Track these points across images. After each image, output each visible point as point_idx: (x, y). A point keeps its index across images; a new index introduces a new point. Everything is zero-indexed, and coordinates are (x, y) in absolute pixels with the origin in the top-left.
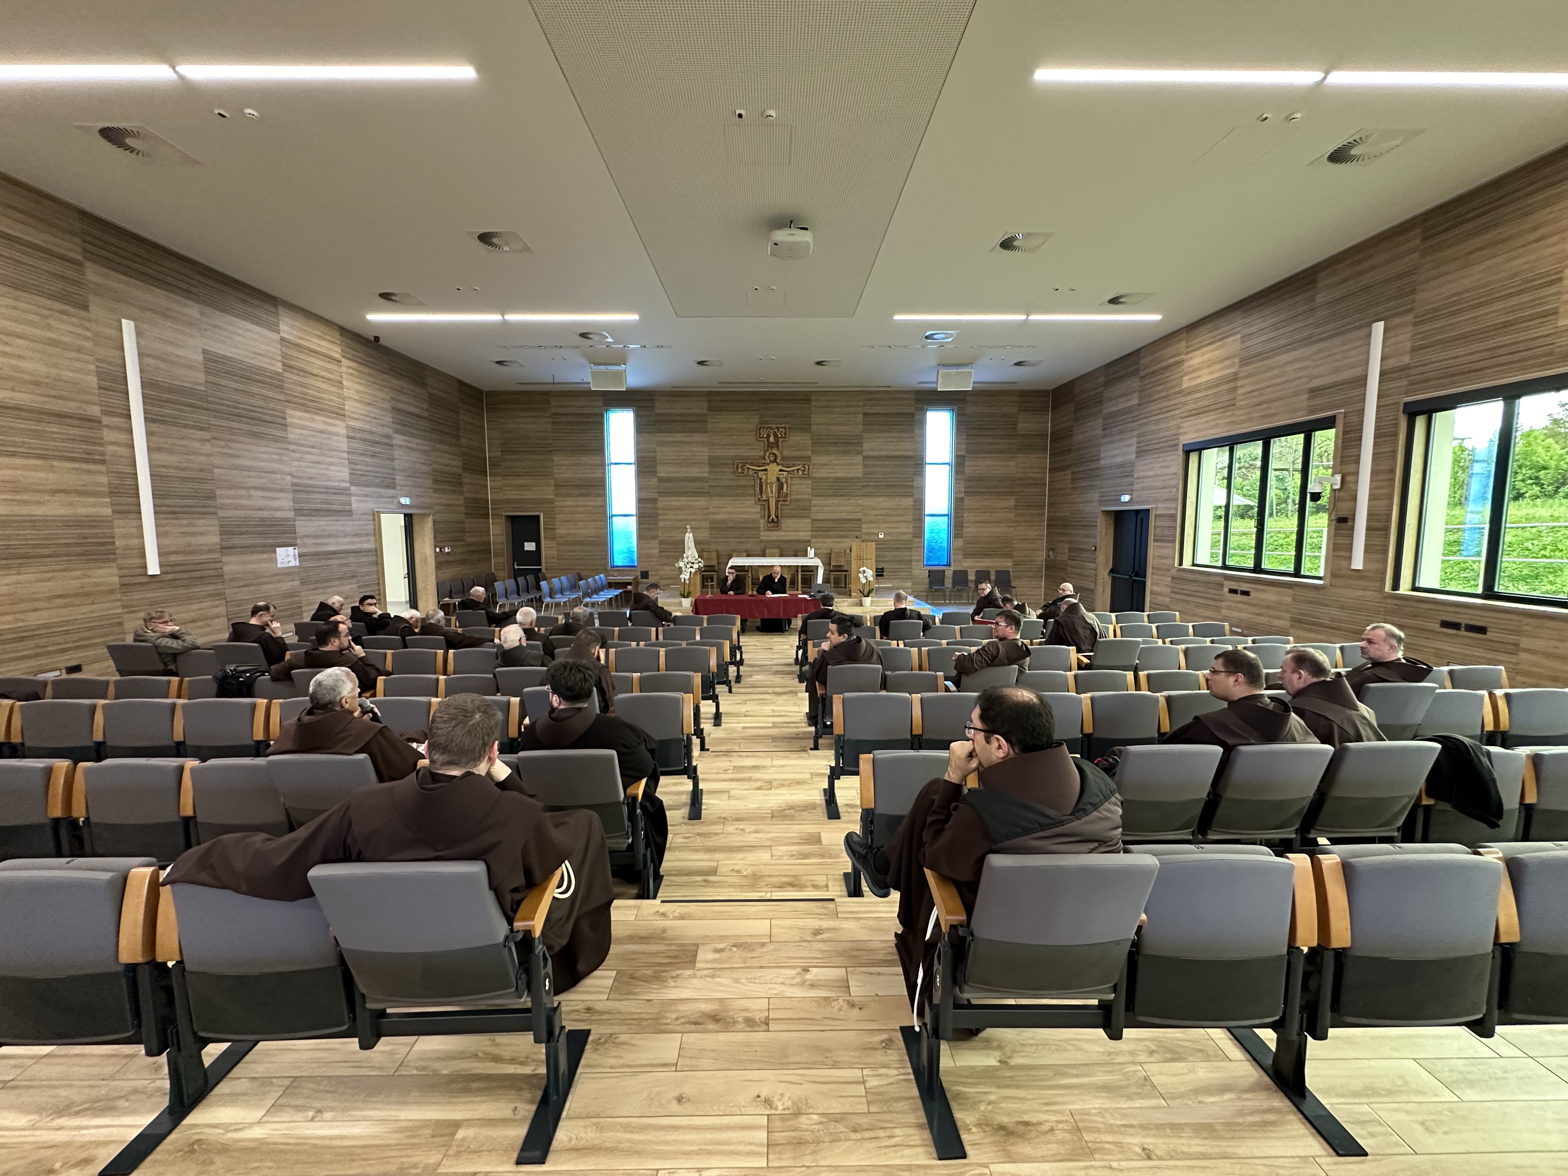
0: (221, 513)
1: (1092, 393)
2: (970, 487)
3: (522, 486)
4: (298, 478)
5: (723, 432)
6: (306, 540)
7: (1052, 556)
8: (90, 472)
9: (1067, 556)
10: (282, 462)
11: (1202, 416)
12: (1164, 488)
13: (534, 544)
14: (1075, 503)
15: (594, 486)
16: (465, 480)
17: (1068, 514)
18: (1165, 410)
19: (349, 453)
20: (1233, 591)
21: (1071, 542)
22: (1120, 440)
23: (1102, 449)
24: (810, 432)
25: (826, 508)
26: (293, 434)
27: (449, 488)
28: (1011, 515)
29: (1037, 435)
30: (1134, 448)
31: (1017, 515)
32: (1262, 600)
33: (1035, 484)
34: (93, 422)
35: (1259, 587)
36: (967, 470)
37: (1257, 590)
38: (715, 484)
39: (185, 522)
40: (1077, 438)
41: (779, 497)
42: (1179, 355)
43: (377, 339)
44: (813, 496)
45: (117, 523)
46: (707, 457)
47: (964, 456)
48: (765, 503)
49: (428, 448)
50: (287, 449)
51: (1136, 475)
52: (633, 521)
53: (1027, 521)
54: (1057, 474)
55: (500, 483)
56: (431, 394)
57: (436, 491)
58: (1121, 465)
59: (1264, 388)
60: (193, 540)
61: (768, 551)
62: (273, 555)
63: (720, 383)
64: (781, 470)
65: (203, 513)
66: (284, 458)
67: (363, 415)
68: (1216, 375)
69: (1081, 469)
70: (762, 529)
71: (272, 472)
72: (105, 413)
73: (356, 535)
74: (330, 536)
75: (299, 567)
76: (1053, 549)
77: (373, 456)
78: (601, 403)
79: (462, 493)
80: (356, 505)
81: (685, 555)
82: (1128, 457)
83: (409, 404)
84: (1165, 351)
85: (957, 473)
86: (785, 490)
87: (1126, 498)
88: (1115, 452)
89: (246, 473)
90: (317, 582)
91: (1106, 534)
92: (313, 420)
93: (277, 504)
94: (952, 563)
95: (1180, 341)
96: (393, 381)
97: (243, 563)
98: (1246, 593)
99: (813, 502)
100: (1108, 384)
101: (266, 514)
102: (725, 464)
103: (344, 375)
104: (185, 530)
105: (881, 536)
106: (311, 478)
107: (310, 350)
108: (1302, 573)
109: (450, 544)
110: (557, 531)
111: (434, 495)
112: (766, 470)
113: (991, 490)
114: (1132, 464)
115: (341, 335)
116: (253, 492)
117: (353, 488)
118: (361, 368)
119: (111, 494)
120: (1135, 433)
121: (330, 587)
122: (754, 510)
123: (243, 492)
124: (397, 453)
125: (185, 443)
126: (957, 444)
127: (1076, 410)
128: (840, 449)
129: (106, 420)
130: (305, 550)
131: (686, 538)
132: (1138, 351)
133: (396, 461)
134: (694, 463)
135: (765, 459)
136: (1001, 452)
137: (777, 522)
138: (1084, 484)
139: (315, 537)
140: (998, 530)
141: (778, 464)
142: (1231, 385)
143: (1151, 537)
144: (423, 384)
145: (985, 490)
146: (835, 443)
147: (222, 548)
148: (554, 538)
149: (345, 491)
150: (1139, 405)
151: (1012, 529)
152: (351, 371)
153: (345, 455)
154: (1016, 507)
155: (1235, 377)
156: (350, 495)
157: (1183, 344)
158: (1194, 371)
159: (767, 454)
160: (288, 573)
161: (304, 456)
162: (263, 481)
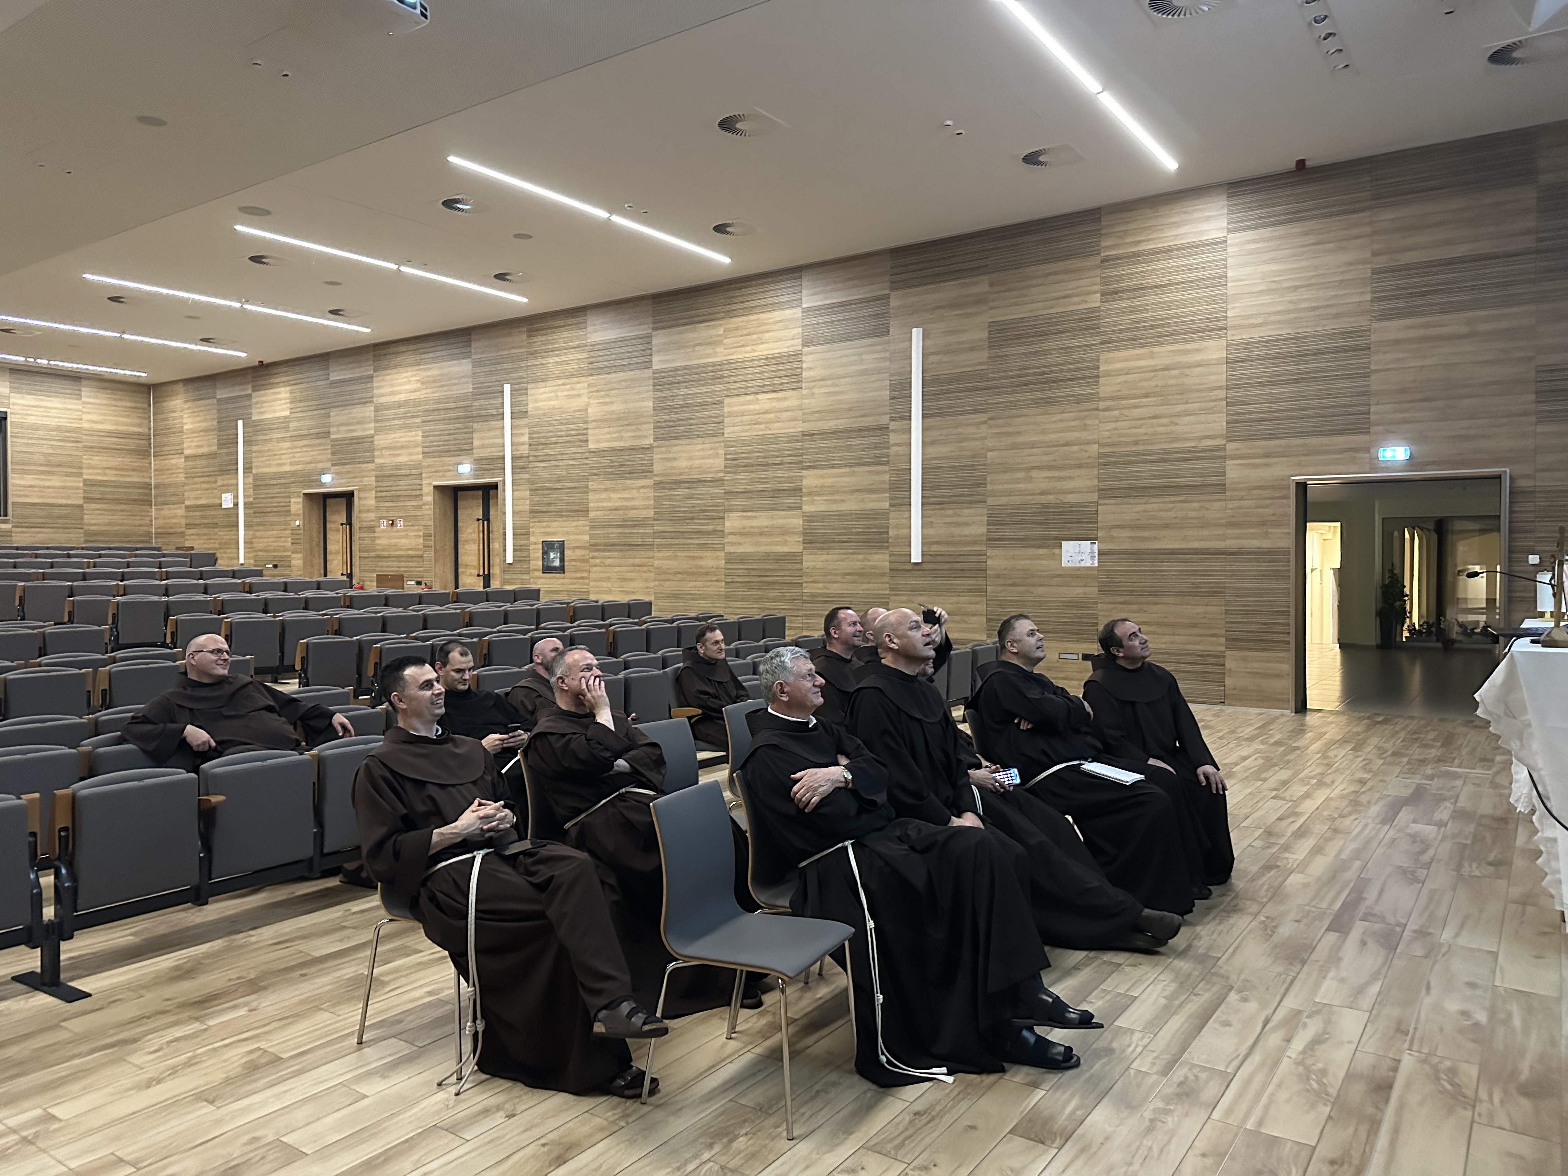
0: (990, 501)
6: (1115, 533)
8: (878, 473)
10: (1085, 428)
26: (1106, 387)
34: (883, 429)
39: (950, 512)
43: (1301, 163)
45: (892, 515)
49: (1522, 322)
50: (1096, 409)
56: (1551, 188)
60: (957, 531)
62: (1056, 551)
65: (971, 502)
66: (1089, 422)
67: (1278, 312)
71: (1067, 444)
72: (892, 419)
73: (1233, 525)
74: (1165, 526)
75: (1098, 569)
77: (1296, 381)
80: (1236, 472)
89: (1028, 452)
90: (1131, 593)
92: (1149, 356)
93: (1070, 485)
97: (1013, 558)
101: (1051, 498)
103: (1231, 261)
104: (949, 520)
116: (1034, 474)
119: (891, 490)
123: (1021, 475)
124: (1381, 358)
125: (960, 430)
129: (893, 426)
130: (1111, 546)
133: (1373, 377)
139: (1133, 527)
144: (1520, 176)
147: (988, 540)
149: (1215, 454)
153: (1220, 394)
156: (1223, 458)
160: (1078, 575)
161: (1126, 412)
162: (1051, 457)
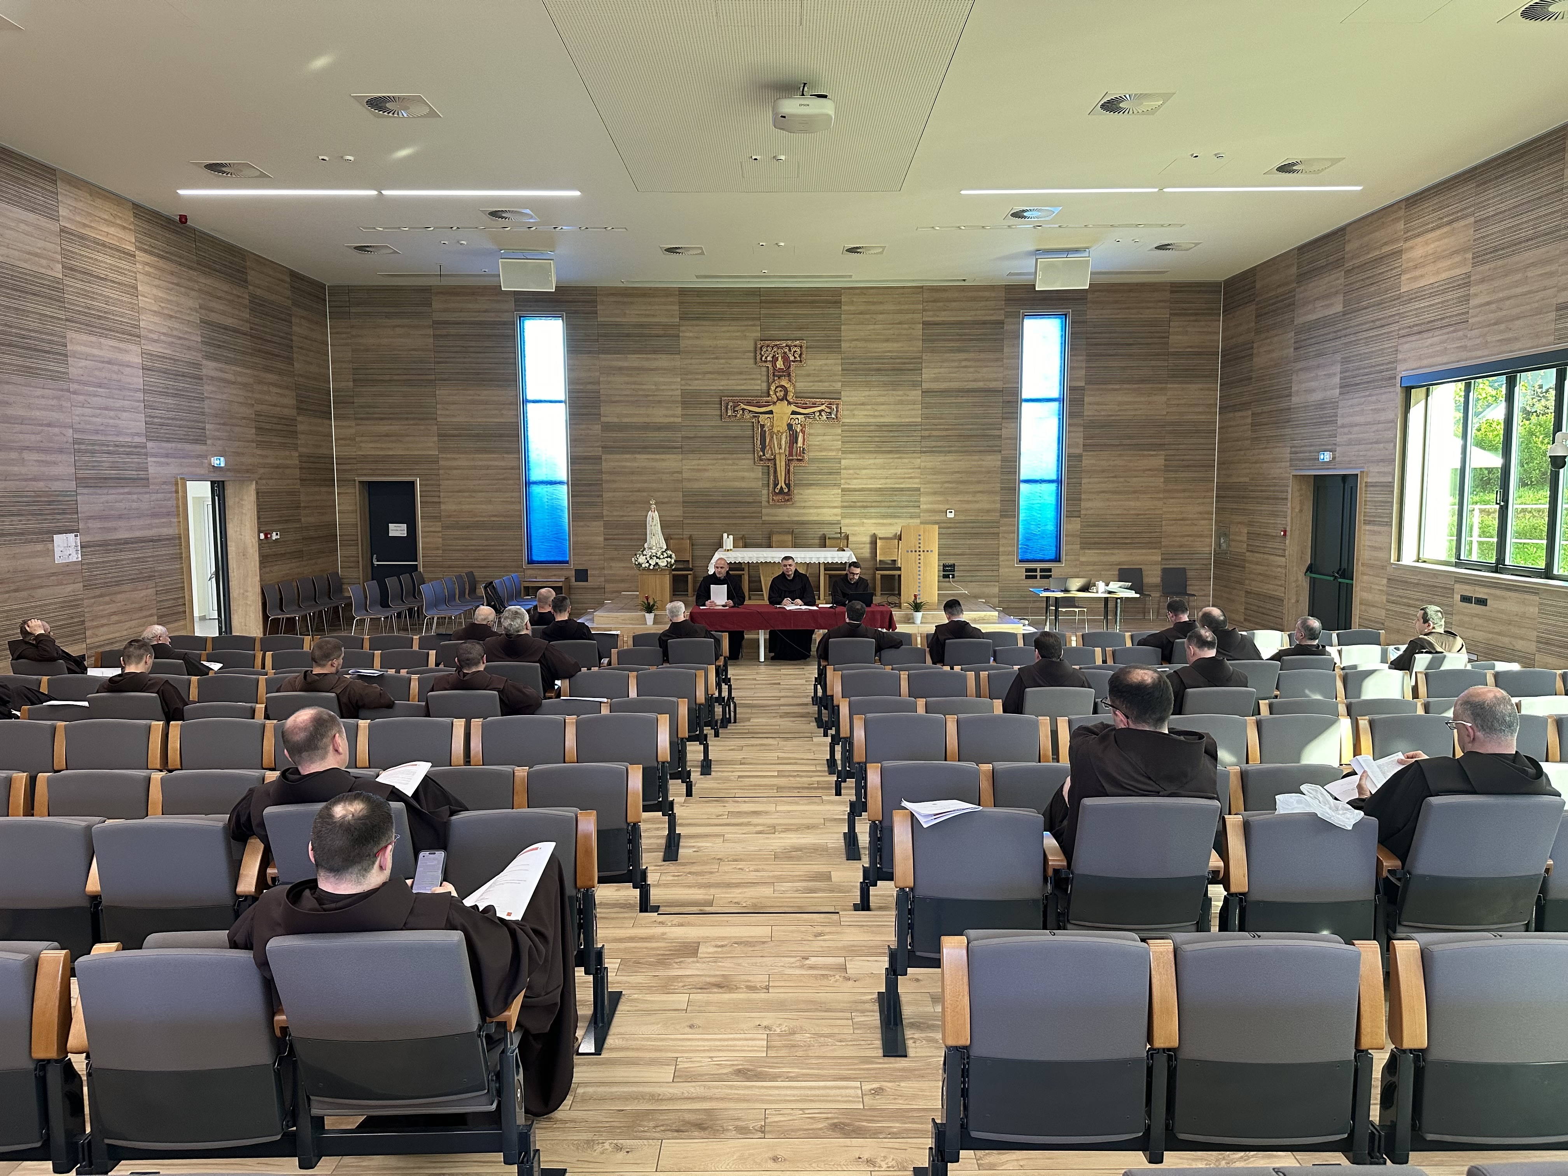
1: (1280, 290)
2: (1092, 438)
3: (387, 435)
4: (83, 431)
5: (704, 352)
6: (90, 524)
7: (1224, 546)
9: (1245, 546)
10: (60, 408)
11: (1425, 335)
12: (1376, 443)
13: (404, 526)
14: (1256, 463)
15: (501, 436)
16: (300, 428)
17: (1247, 480)
18: (1378, 323)
19: (145, 391)
20: (1466, 599)
21: (1251, 524)
22: (1318, 366)
23: (1294, 377)
24: (840, 352)
25: (864, 471)
26: (76, 367)
27: (280, 440)
28: (1159, 482)
29: (1199, 354)
30: (1337, 380)
31: (1167, 481)
32: (1502, 611)
33: (1198, 432)
35: (1498, 592)
36: (1089, 411)
37: (1496, 597)
38: (692, 434)
40: (1259, 361)
41: (791, 454)
42: (1397, 240)
43: (183, 219)
44: (844, 452)
46: (679, 392)
47: (1082, 389)
48: (770, 464)
49: (251, 381)
50: (68, 391)
51: (1340, 422)
52: (563, 492)
53: (1184, 491)
54: (1231, 415)
55: (353, 431)
56: (253, 297)
57: (260, 445)
58: (1321, 405)
59: (1502, 300)
61: (775, 538)
62: (50, 546)
63: (697, 277)
64: (794, 413)
66: (64, 404)
67: (164, 334)
68: (1444, 276)
69: (1266, 409)
70: (764, 503)
71: (49, 425)
73: (154, 515)
74: (120, 517)
75: (81, 563)
76: (1225, 535)
77: (175, 395)
78: (511, 306)
79: (295, 447)
80: (154, 469)
81: (646, 545)
82: (1329, 393)
83: (223, 313)
84: (1377, 234)
85: (1071, 415)
86: (800, 444)
87: (1326, 457)
88: (1313, 384)
89: (18, 428)
90: (106, 585)
91: (1301, 511)
92: (100, 346)
93: (54, 471)
94: (1063, 557)
95: (1399, 219)
96: (202, 280)
97: (14, 557)
98: (1482, 602)
99: (843, 462)
100: (1303, 277)
101: (41, 485)
102: (707, 403)
103: (139, 276)
105: (951, 515)
106: (97, 432)
107: (96, 242)
108: (1555, 572)
109: (280, 526)
110: (443, 507)
111: (259, 452)
112: (771, 412)
113: (1128, 442)
114: (1335, 405)
115: (136, 215)
116: (26, 455)
117: (150, 445)
118: (162, 263)
120: (1338, 357)
121: (120, 593)
122: (752, 475)
123: (14, 455)
124: (208, 389)
126: (1072, 368)
127: (1259, 316)
128: (885, 378)
130: (88, 538)
131: (649, 519)
132: (1340, 232)
133: (207, 402)
134: (659, 402)
135: (769, 395)
136: (1142, 381)
137: (788, 494)
138: (1268, 433)
139: (103, 518)
140: (1138, 504)
141: (789, 403)
142: (1461, 292)
143: (1359, 518)
144: (243, 282)
145: (1116, 442)
146: (879, 370)
148: (437, 518)
149: (137, 450)
150: (1344, 314)
151: (1159, 504)
152: (147, 268)
153: (140, 395)
154: (1167, 468)
155: (1466, 282)
156: (146, 454)
157: (1401, 225)
158: (1416, 267)
159: (773, 388)
160: (67, 571)
161: (89, 399)
162: (38, 438)
